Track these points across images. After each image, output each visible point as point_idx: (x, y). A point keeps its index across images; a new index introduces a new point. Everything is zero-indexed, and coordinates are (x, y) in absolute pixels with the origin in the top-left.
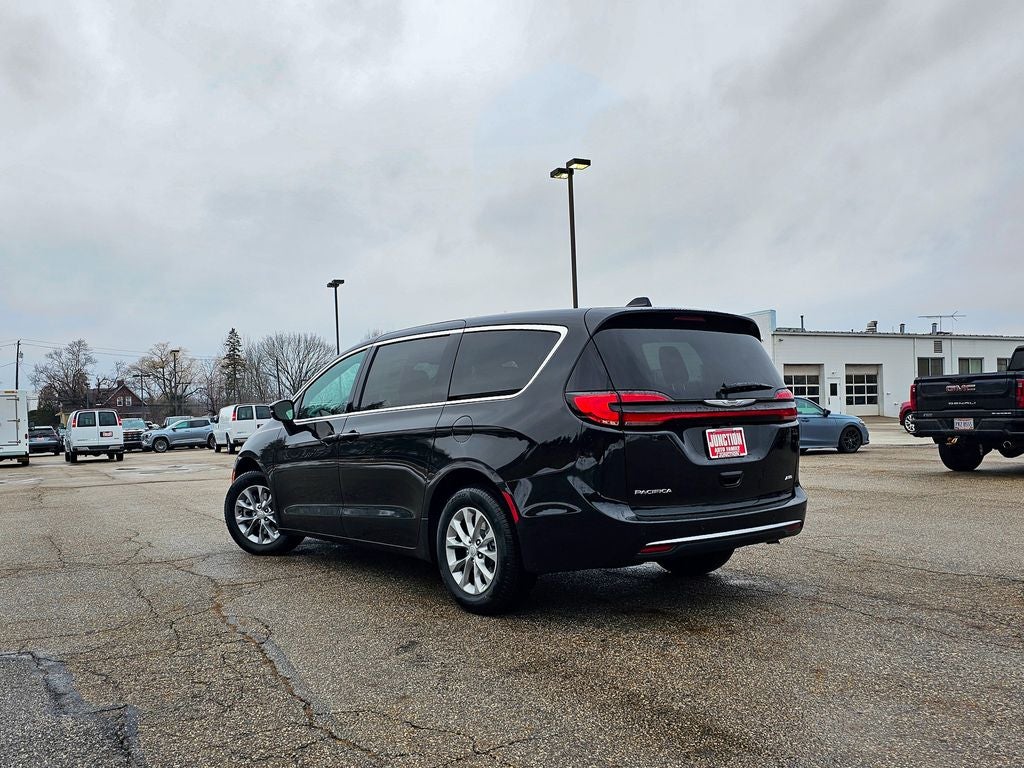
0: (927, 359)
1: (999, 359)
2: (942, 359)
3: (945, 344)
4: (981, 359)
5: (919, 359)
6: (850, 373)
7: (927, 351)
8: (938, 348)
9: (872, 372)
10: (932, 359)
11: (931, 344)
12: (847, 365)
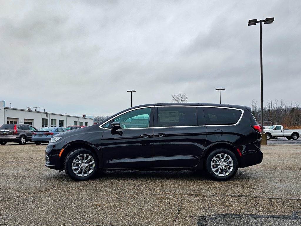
0: (44, 119)
1: (60, 120)
2: (47, 119)
3: (48, 115)
4: (56, 120)
5: (42, 119)
6: (25, 121)
7: (44, 117)
8: (47, 116)
9: (31, 121)
10: (45, 119)
11: (45, 115)
12: (25, 119)
